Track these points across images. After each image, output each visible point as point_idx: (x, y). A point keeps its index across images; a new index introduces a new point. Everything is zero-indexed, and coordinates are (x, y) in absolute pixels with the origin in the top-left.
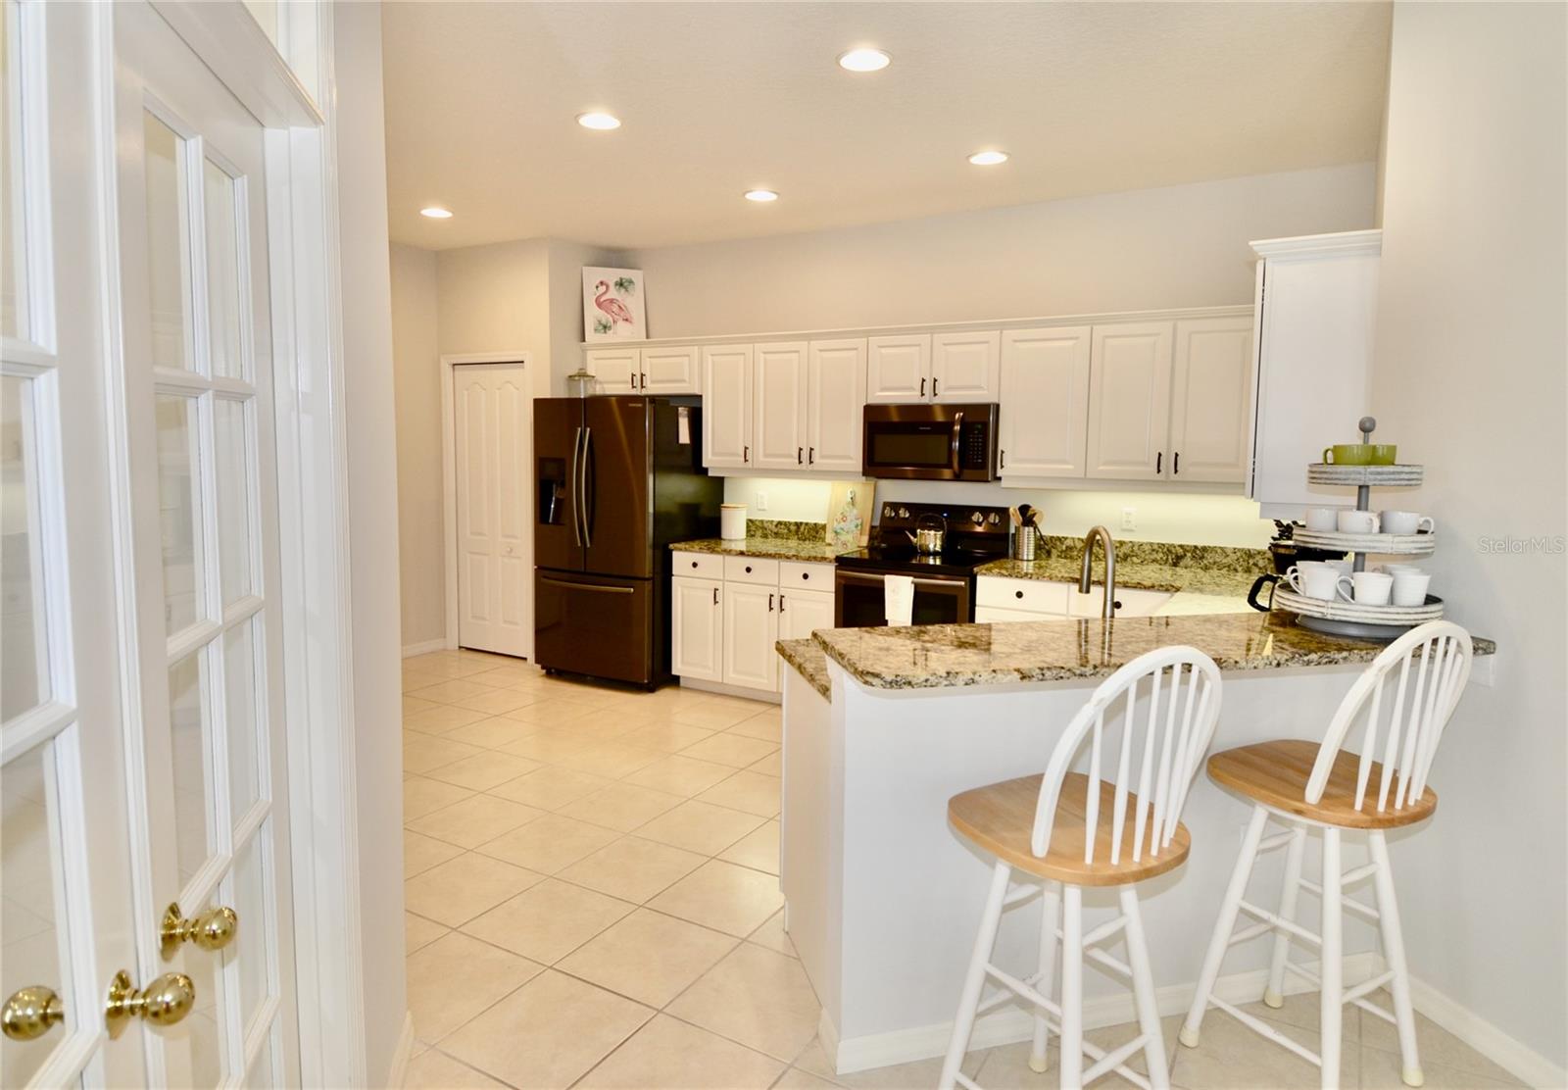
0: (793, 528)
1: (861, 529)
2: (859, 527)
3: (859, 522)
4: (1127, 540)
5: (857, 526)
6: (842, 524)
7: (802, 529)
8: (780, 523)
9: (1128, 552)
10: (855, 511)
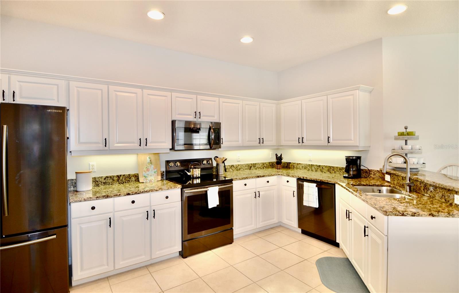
0: (116, 179)
1: (157, 174)
2: (156, 173)
3: (156, 170)
4: (240, 164)
5: (155, 172)
6: (148, 173)
7: (121, 178)
8: (107, 177)
9: (240, 167)
10: (153, 166)
